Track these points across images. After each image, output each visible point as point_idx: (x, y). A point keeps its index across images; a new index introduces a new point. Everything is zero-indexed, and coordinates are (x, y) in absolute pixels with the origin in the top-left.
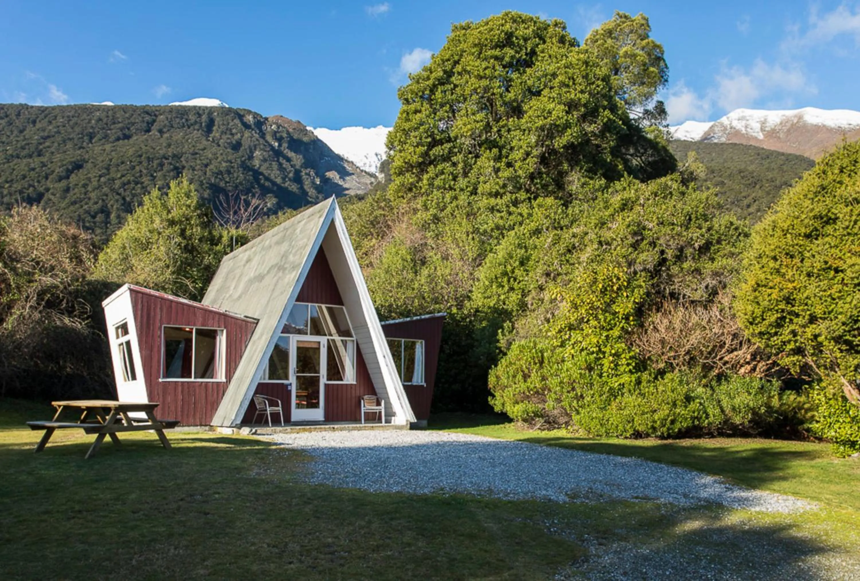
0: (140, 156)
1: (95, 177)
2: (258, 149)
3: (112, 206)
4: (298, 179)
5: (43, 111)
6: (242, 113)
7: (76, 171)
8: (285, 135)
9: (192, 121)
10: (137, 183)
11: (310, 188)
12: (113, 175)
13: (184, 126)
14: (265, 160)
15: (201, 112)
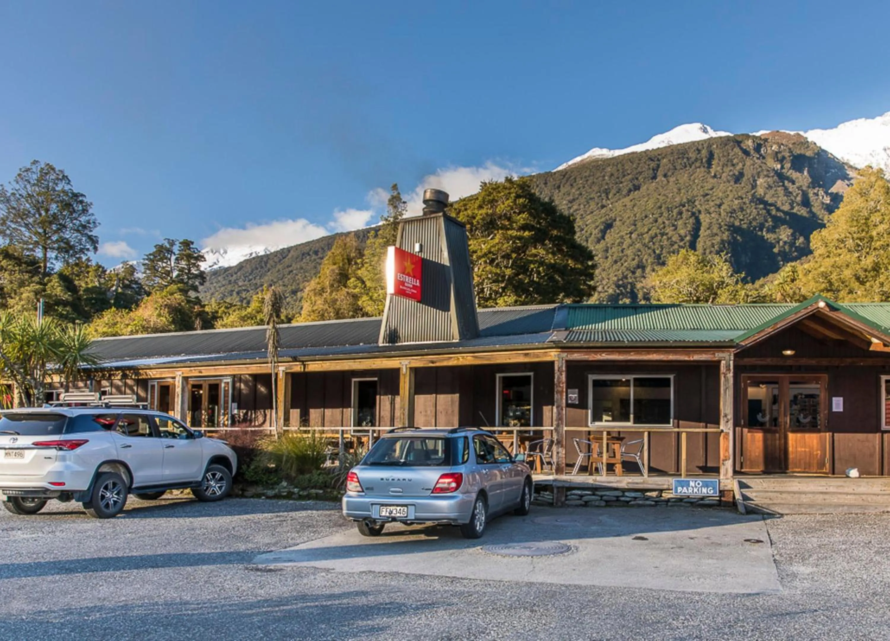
0: (660, 207)
1: (627, 234)
2: (762, 176)
3: (647, 260)
4: (806, 203)
5: (564, 176)
6: (740, 139)
7: (608, 231)
8: (787, 154)
9: (693, 159)
10: (662, 235)
11: (820, 210)
12: (640, 230)
13: (686, 167)
14: (770, 187)
15: (700, 147)
